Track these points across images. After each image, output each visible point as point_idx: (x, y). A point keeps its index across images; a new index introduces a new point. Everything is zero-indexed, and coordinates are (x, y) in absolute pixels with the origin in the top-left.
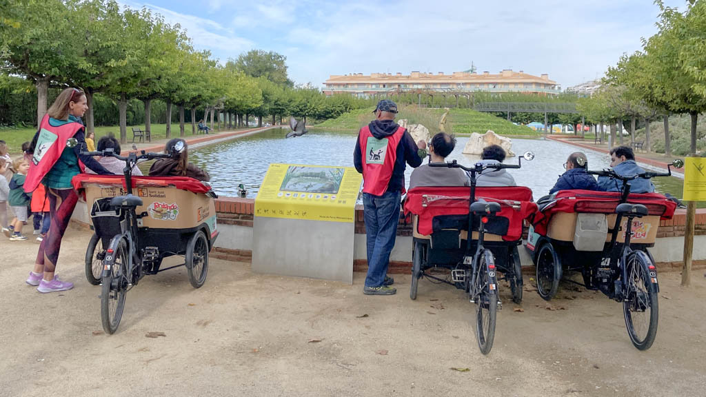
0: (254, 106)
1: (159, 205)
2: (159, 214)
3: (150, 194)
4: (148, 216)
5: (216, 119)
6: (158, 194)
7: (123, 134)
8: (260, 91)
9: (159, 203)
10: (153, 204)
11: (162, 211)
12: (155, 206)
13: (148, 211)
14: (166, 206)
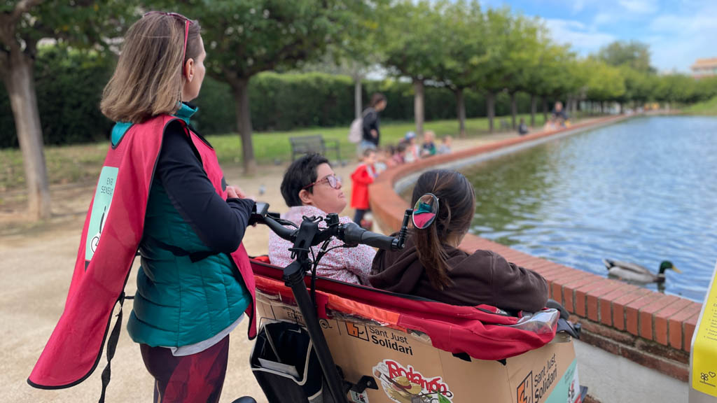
0: (616, 94)
1: (399, 370)
2: (402, 393)
3: (373, 336)
4: (377, 389)
5: (578, 108)
6: (392, 342)
7: (491, 125)
8: (622, 79)
9: (400, 366)
10: (385, 363)
11: (410, 387)
12: (391, 371)
13: (376, 377)
14: (417, 378)
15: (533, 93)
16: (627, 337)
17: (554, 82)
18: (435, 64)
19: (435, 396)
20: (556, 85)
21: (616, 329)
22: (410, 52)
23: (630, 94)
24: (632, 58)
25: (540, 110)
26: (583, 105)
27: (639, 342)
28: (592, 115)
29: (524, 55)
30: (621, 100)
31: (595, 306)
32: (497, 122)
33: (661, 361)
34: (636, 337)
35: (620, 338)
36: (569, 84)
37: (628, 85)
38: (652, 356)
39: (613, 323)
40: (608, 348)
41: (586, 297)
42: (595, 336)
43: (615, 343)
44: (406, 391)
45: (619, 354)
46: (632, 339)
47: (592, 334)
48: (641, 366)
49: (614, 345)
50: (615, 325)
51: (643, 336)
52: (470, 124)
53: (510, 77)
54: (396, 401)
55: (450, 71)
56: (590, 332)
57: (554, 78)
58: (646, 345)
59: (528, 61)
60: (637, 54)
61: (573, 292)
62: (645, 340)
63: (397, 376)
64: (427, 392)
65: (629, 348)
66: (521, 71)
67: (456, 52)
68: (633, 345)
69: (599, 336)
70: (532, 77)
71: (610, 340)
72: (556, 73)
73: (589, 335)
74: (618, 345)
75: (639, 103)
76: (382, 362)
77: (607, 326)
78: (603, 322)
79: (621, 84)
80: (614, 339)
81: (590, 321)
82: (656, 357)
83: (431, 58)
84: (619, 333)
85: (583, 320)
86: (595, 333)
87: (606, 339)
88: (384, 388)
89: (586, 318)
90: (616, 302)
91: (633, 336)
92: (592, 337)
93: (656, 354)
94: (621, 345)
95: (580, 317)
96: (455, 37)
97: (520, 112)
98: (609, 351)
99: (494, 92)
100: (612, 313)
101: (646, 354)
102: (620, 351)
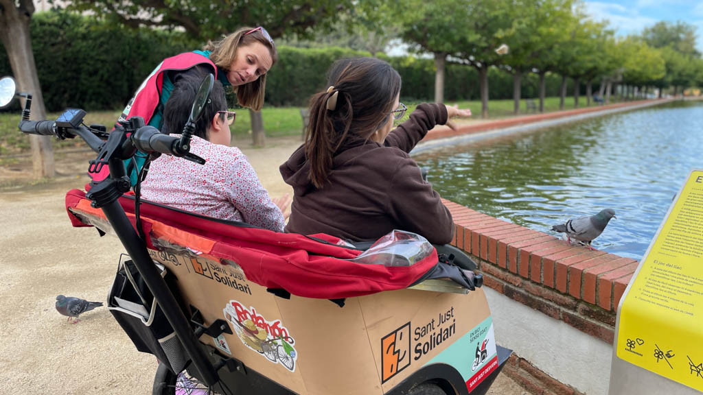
0: (655, 77)
1: (245, 312)
2: (252, 338)
3: (215, 273)
4: (232, 333)
5: (613, 92)
6: (232, 279)
7: (516, 106)
8: (663, 62)
9: (244, 308)
10: (231, 305)
11: (257, 332)
12: (239, 313)
13: (228, 321)
14: (260, 321)
15: (564, 74)
16: (568, 300)
17: (587, 62)
18: (457, 38)
19: (279, 342)
20: (590, 65)
21: (558, 292)
22: (430, 24)
23: (670, 79)
24: (677, 40)
25: (570, 93)
26: (619, 88)
27: (581, 306)
28: (627, 99)
29: (554, 30)
30: (660, 85)
31: (538, 266)
32: (523, 104)
33: (603, 328)
34: (578, 301)
35: (562, 302)
36: (603, 64)
37: (669, 68)
38: (594, 322)
39: (555, 285)
40: (549, 312)
41: (531, 257)
42: (537, 298)
43: (557, 306)
44: (255, 336)
45: (560, 319)
46: (574, 303)
47: (534, 297)
48: (583, 333)
49: (555, 309)
50: (557, 288)
51: (585, 300)
52: (492, 105)
53: (538, 54)
54: (250, 347)
55: (473, 45)
56: (532, 294)
57: (588, 58)
58: (588, 309)
59: (557, 36)
60: (682, 36)
61: (518, 252)
62: (587, 303)
63: (244, 319)
64: (272, 338)
65: (571, 312)
66: (550, 48)
67: (480, 24)
68: (575, 309)
69: (541, 299)
70: (563, 55)
71: (551, 304)
72: (590, 52)
73: (531, 298)
74: (559, 310)
75: (679, 88)
76: (229, 303)
77: (549, 288)
78: (545, 284)
79: (662, 67)
80: (556, 302)
81: (533, 282)
82: (598, 324)
83: (454, 31)
84: (561, 296)
85: (527, 282)
86: (537, 296)
87: (548, 302)
88: (238, 333)
89: (529, 279)
90: (560, 262)
91: (576, 299)
92: (534, 300)
93: (599, 320)
94: (563, 309)
95: (524, 278)
96: (480, 8)
97: (549, 95)
98: (550, 315)
99: (522, 69)
100: (555, 274)
101: (588, 320)
102: (561, 316)
